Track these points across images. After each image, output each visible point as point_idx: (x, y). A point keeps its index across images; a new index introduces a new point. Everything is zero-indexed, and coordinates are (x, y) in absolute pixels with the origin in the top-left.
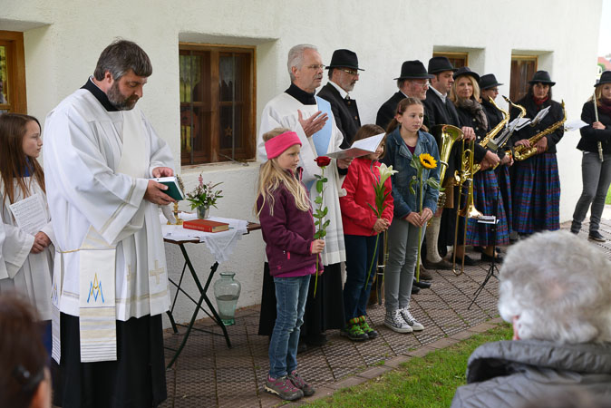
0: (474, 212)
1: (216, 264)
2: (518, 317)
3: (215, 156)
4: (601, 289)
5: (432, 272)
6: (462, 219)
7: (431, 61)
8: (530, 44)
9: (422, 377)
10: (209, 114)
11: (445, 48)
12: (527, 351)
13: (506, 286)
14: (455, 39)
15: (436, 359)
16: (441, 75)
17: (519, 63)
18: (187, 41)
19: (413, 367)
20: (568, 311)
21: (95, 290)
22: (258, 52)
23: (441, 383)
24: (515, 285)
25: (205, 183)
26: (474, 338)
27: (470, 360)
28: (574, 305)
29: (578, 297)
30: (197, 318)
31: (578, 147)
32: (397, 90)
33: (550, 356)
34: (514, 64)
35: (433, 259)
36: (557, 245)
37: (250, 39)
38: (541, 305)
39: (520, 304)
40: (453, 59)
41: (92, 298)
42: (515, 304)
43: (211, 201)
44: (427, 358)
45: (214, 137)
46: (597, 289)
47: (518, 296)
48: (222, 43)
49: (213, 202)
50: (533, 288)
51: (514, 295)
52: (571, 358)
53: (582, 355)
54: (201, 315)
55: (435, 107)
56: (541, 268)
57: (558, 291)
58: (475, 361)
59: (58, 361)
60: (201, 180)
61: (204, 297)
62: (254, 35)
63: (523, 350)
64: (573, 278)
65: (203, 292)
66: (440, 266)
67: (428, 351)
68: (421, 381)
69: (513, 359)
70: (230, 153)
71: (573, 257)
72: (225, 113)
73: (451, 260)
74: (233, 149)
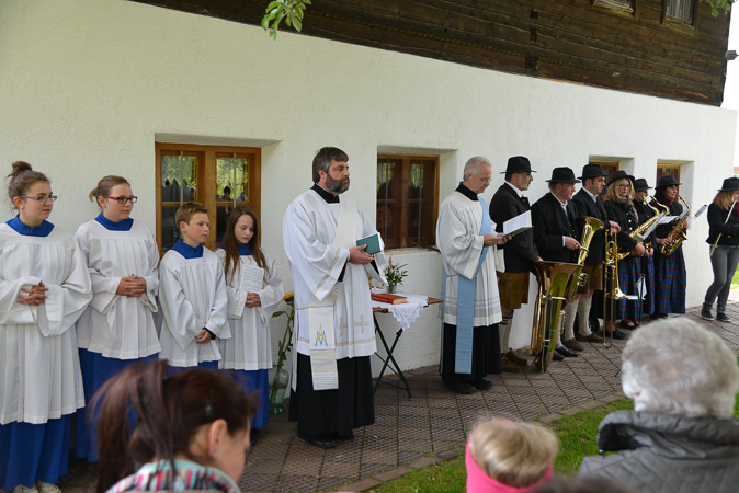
0: (620, 294)
1: (401, 330)
2: (638, 394)
3: (404, 243)
4: (713, 372)
5: (583, 344)
6: (609, 300)
7: (586, 168)
8: (673, 154)
9: (572, 432)
10: (400, 209)
11: (599, 157)
12: (655, 419)
13: (627, 366)
14: (608, 150)
15: (585, 418)
16: (596, 180)
17: (664, 170)
18: (384, 152)
19: (565, 423)
20: (681, 391)
21: (321, 337)
22: (441, 159)
23: (588, 439)
24: (634, 365)
25: (393, 264)
26: (619, 401)
27: (602, 424)
28: (687, 386)
29: (691, 380)
30: (385, 374)
31: (707, 241)
32: (548, 191)
33: (677, 425)
34: (659, 171)
35: (584, 332)
36: (673, 331)
37: (435, 150)
38: (656, 385)
39: (639, 383)
40: (606, 166)
41: (319, 343)
42: (634, 382)
43: (398, 279)
44: (577, 416)
45: (404, 228)
46: (709, 371)
47: (636, 376)
48: (412, 153)
49: (400, 281)
50: (649, 369)
51: (633, 375)
52: (696, 429)
53: (707, 426)
54: (388, 371)
55: (588, 206)
56: (658, 350)
57: (674, 372)
58: (606, 426)
59: (295, 389)
60: (390, 262)
61: (390, 357)
62: (438, 147)
63: (651, 418)
64: (687, 361)
65: (390, 353)
66: (590, 339)
67: (578, 411)
68: (570, 435)
69: (642, 425)
70: (416, 241)
71: (686, 341)
72: (413, 209)
73: (601, 334)
74: (419, 238)
